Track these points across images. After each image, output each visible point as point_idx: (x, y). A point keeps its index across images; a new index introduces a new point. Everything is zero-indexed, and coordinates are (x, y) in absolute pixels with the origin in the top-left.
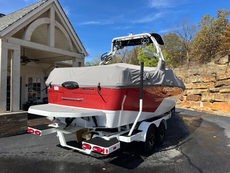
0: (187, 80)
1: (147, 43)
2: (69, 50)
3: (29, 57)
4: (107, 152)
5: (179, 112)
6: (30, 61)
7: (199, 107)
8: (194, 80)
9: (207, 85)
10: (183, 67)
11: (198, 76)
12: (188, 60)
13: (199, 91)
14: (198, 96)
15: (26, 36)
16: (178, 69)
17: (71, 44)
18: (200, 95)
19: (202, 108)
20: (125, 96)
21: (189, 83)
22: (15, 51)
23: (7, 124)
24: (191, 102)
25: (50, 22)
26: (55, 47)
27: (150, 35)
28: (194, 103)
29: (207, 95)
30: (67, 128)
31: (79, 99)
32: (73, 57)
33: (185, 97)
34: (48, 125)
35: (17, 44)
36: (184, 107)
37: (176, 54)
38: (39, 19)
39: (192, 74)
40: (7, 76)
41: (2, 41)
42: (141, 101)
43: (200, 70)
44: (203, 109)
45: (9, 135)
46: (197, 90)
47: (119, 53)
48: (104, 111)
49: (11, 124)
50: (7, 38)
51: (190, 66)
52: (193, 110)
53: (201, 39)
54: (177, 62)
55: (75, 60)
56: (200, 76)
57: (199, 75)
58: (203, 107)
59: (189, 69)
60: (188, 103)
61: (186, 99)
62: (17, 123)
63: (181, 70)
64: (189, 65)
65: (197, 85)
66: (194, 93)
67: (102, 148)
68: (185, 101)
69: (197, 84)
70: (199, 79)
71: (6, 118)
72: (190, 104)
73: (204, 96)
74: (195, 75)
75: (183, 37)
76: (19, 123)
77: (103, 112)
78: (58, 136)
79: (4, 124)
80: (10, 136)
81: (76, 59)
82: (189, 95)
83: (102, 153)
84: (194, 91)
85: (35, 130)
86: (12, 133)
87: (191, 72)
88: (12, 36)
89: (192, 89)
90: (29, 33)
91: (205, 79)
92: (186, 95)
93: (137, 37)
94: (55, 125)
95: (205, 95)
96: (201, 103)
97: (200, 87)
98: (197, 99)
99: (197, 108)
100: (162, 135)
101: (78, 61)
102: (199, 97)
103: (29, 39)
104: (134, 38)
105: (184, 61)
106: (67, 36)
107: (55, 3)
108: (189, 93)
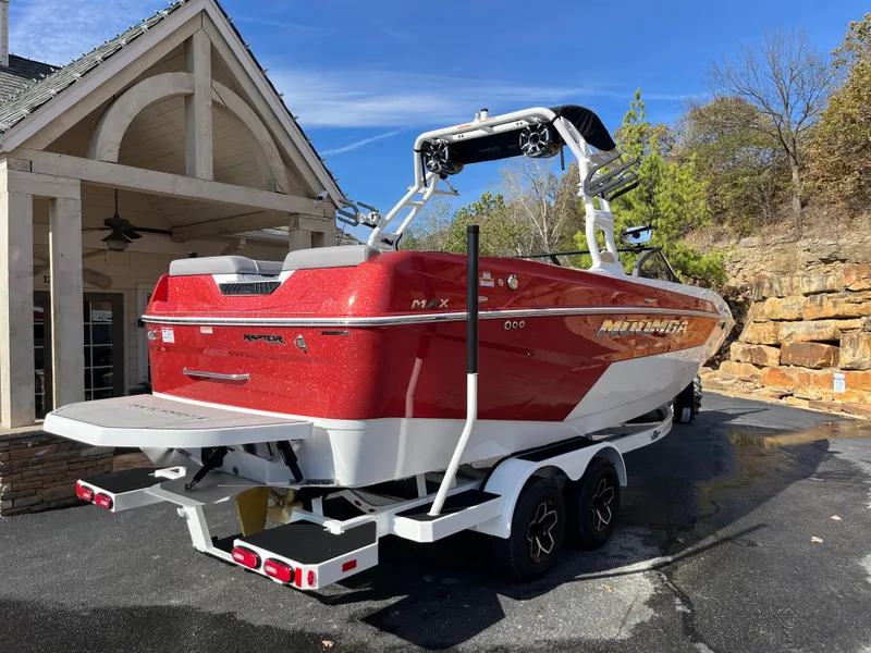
0: (780, 282)
1: (540, 145)
2: (273, 187)
3: (134, 222)
4: (311, 583)
5: (734, 416)
6: (139, 237)
7: (829, 391)
8: (810, 281)
9: (860, 303)
10: (776, 232)
11: (838, 264)
12: (796, 203)
13: (829, 328)
14: (826, 346)
15: (99, 144)
16: (756, 240)
17: (279, 165)
18: (835, 342)
19: (840, 394)
20: (418, 362)
21: (789, 295)
22: (59, 202)
23: (34, 464)
24: (795, 373)
25: (193, 87)
26: (216, 179)
27: (551, 115)
28: (808, 375)
29: (862, 344)
30: (198, 485)
31: (235, 376)
32: (291, 214)
33: (774, 352)
34: (153, 470)
35: (65, 177)
36: (765, 394)
37: (746, 179)
38: (147, 81)
39: (815, 257)
40: (35, 292)
41: (9, 167)
42: (472, 379)
43: (849, 240)
44: (845, 401)
45: (46, 505)
46: (821, 322)
47: (452, 188)
48: (318, 422)
49: (52, 464)
50: (29, 155)
51: (805, 228)
52: (805, 405)
53: (846, 116)
54: (754, 212)
55: (296, 224)
56: (847, 265)
57: (843, 261)
58: (843, 390)
59: (800, 236)
60: (784, 376)
61: (777, 362)
62: (74, 460)
63: (768, 242)
64: (801, 223)
65: (821, 305)
66: (810, 335)
67: (294, 565)
68: (773, 369)
69: (821, 300)
70: (831, 279)
71: (30, 445)
72: (791, 379)
73: (847, 347)
74: (826, 261)
75: (774, 110)
76: (82, 463)
77: (315, 425)
78: (185, 513)
79: (25, 465)
80: (48, 509)
81: (300, 219)
82: (787, 344)
83: (294, 585)
84: (808, 327)
85: (97, 490)
86: (56, 498)
87: (808, 250)
88: (49, 149)
89: (801, 320)
90: (111, 134)
91: (854, 278)
92: (778, 346)
93: (505, 122)
94: (177, 471)
95: (854, 343)
96: (835, 375)
97: (833, 313)
98: (820, 361)
99: (820, 395)
100: (604, 512)
101: (307, 227)
102: (828, 352)
103: (114, 156)
104: (497, 129)
105: (784, 208)
106: (264, 136)
107: (208, 16)
108: (790, 335)
